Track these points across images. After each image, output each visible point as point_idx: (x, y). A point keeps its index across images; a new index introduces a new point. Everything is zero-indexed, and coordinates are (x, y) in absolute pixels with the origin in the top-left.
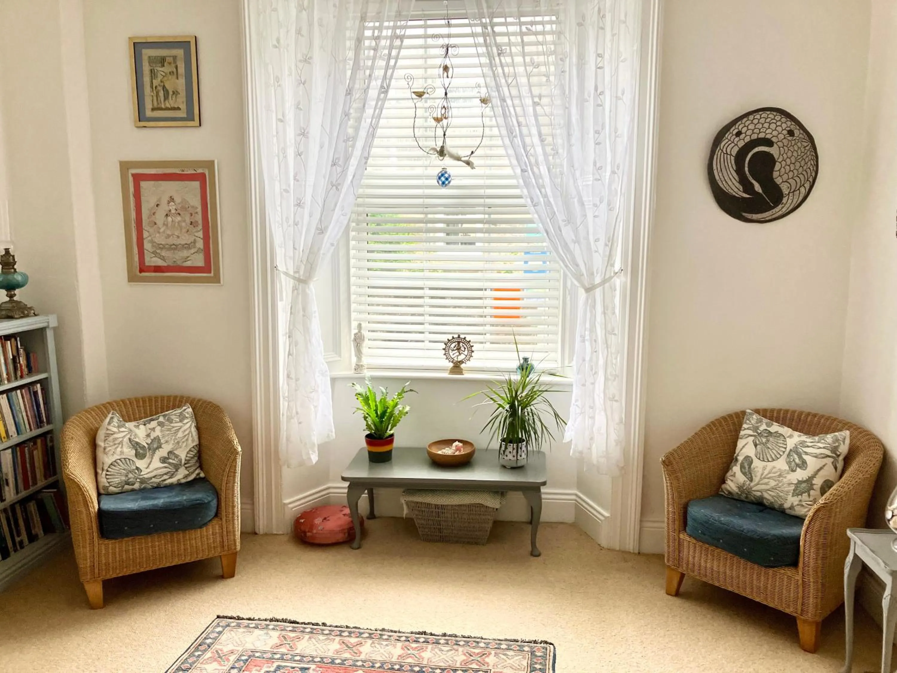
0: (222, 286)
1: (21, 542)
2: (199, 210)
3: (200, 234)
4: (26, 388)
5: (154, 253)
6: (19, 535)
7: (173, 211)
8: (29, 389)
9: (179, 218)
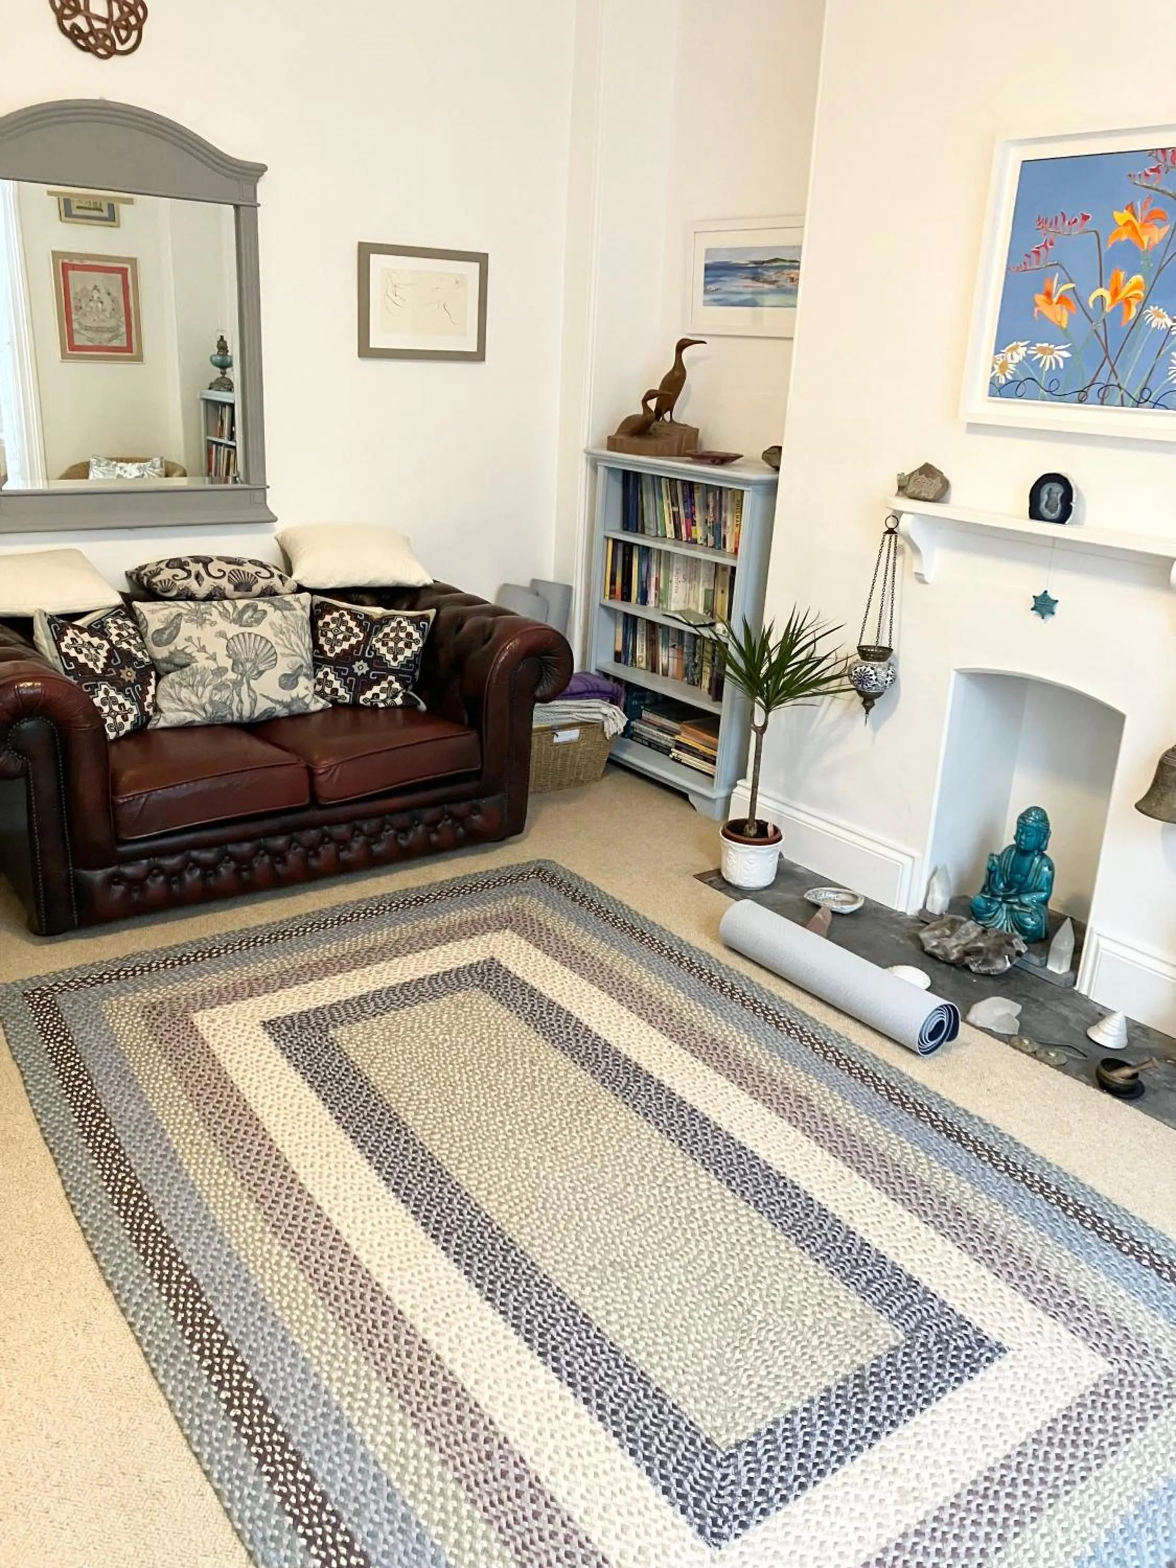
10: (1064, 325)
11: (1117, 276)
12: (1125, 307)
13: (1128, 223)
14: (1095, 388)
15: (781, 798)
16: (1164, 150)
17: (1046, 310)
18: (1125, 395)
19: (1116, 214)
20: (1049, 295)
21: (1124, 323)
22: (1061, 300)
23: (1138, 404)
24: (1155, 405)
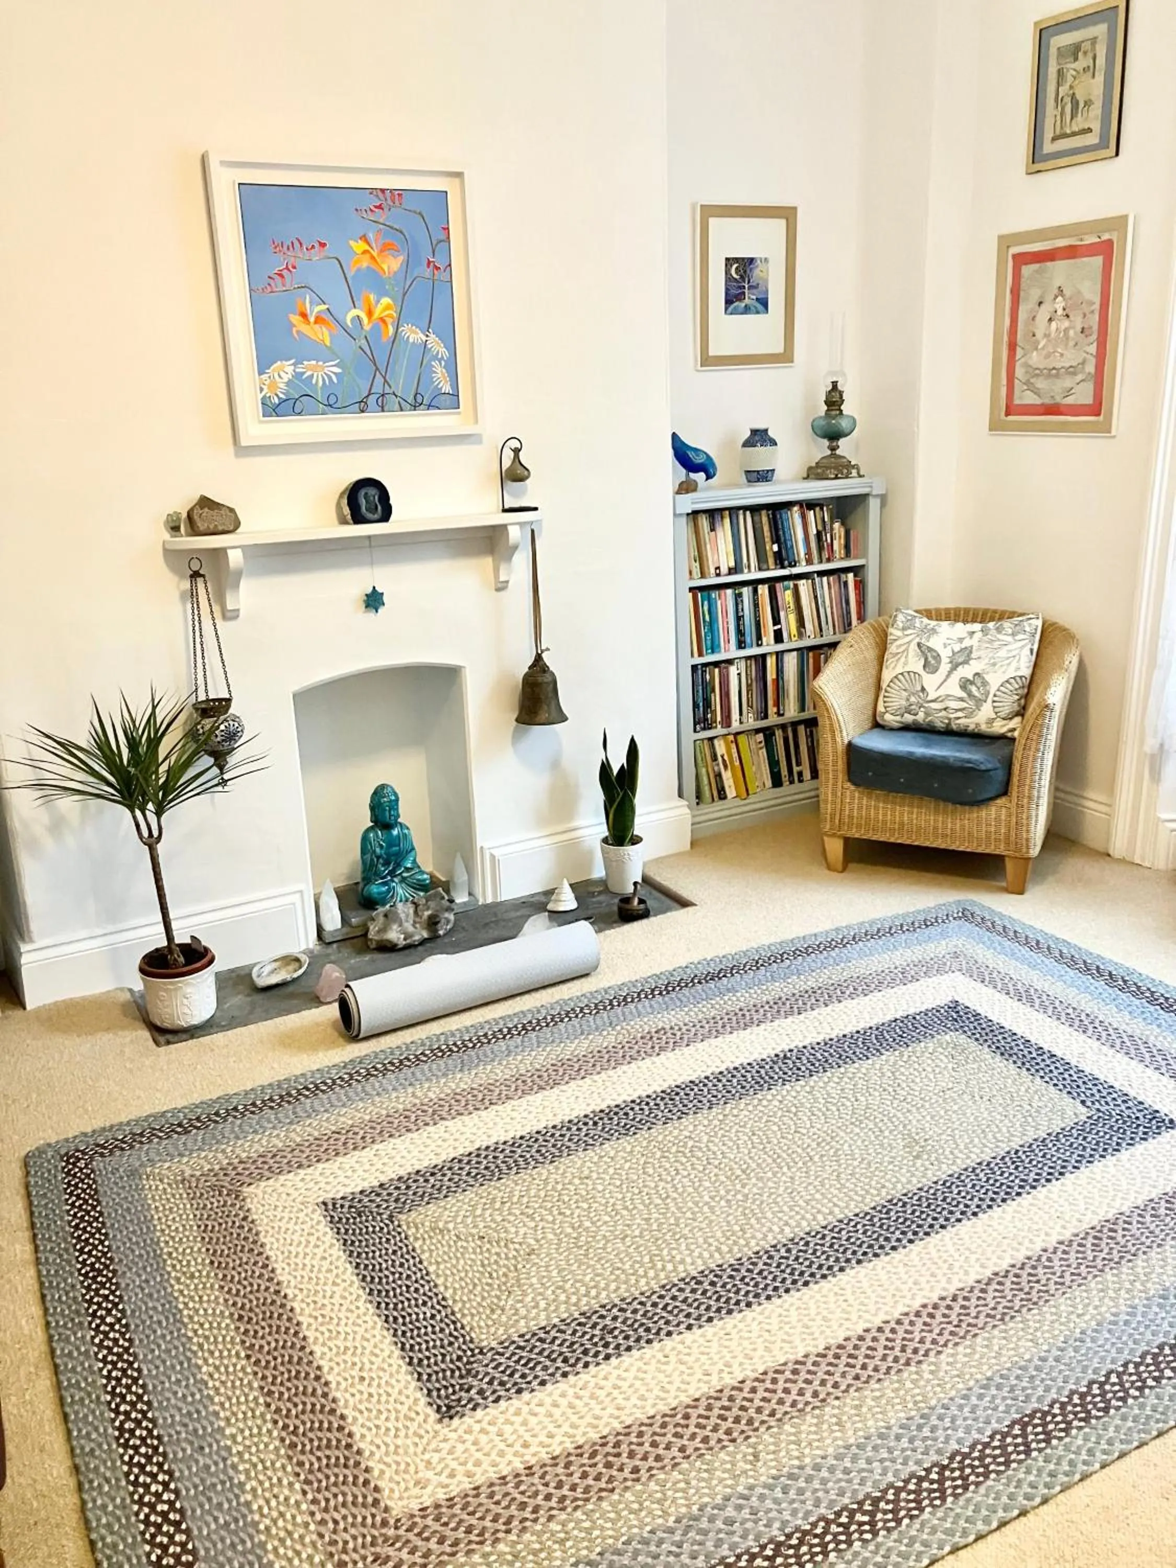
0: (1114, 437)
1: (800, 774)
2: (1097, 306)
3: (1093, 349)
4: (836, 576)
5: (1027, 383)
6: (799, 764)
7: (1060, 312)
8: (839, 578)
9: (1066, 323)
10: (328, 344)
11: (368, 299)
12: (382, 324)
13: (365, 252)
14: (372, 399)
15: (100, 931)
16: (383, 191)
17: (304, 328)
18: (402, 402)
19: (352, 243)
20: (304, 315)
21: (384, 340)
22: (318, 320)
23: (415, 407)
24: (429, 407)
